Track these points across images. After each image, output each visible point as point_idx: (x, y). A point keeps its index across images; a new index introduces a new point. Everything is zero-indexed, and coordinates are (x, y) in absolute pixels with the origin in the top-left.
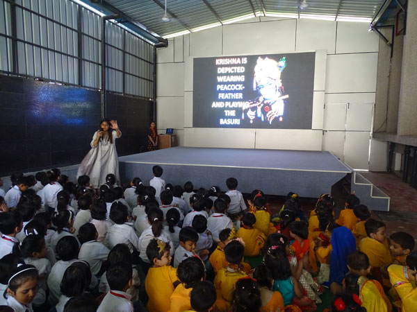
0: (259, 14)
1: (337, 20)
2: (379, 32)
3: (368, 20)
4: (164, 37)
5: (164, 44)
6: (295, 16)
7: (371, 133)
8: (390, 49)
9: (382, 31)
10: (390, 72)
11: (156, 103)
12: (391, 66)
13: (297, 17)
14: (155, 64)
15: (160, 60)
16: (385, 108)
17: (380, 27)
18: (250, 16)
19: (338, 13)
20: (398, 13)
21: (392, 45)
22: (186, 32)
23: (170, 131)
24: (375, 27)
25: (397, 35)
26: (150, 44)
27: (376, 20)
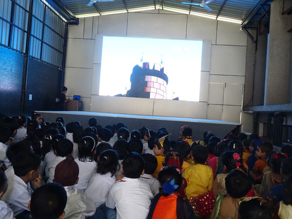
0: (158, 7)
1: (218, 19)
2: (248, 31)
3: (239, 22)
4: (77, 16)
5: (76, 22)
6: (186, 12)
7: (242, 107)
8: (255, 45)
9: (249, 31)
10: (255, 61)
11: (64, 73)
12: (255, 57)
13: (188, 13)
14: (65, 38)
15: (70, 36)
16: (252, 88)
17: (248, 28)
18: (151, 8)
19: (218, 14)
20: (261, 20)
21: (256, 42)
22: (97, 14)
23: (77, 98)
24: (245, 27)
25: (260, 35)
26: (63, 20)
27: (246, 23)
